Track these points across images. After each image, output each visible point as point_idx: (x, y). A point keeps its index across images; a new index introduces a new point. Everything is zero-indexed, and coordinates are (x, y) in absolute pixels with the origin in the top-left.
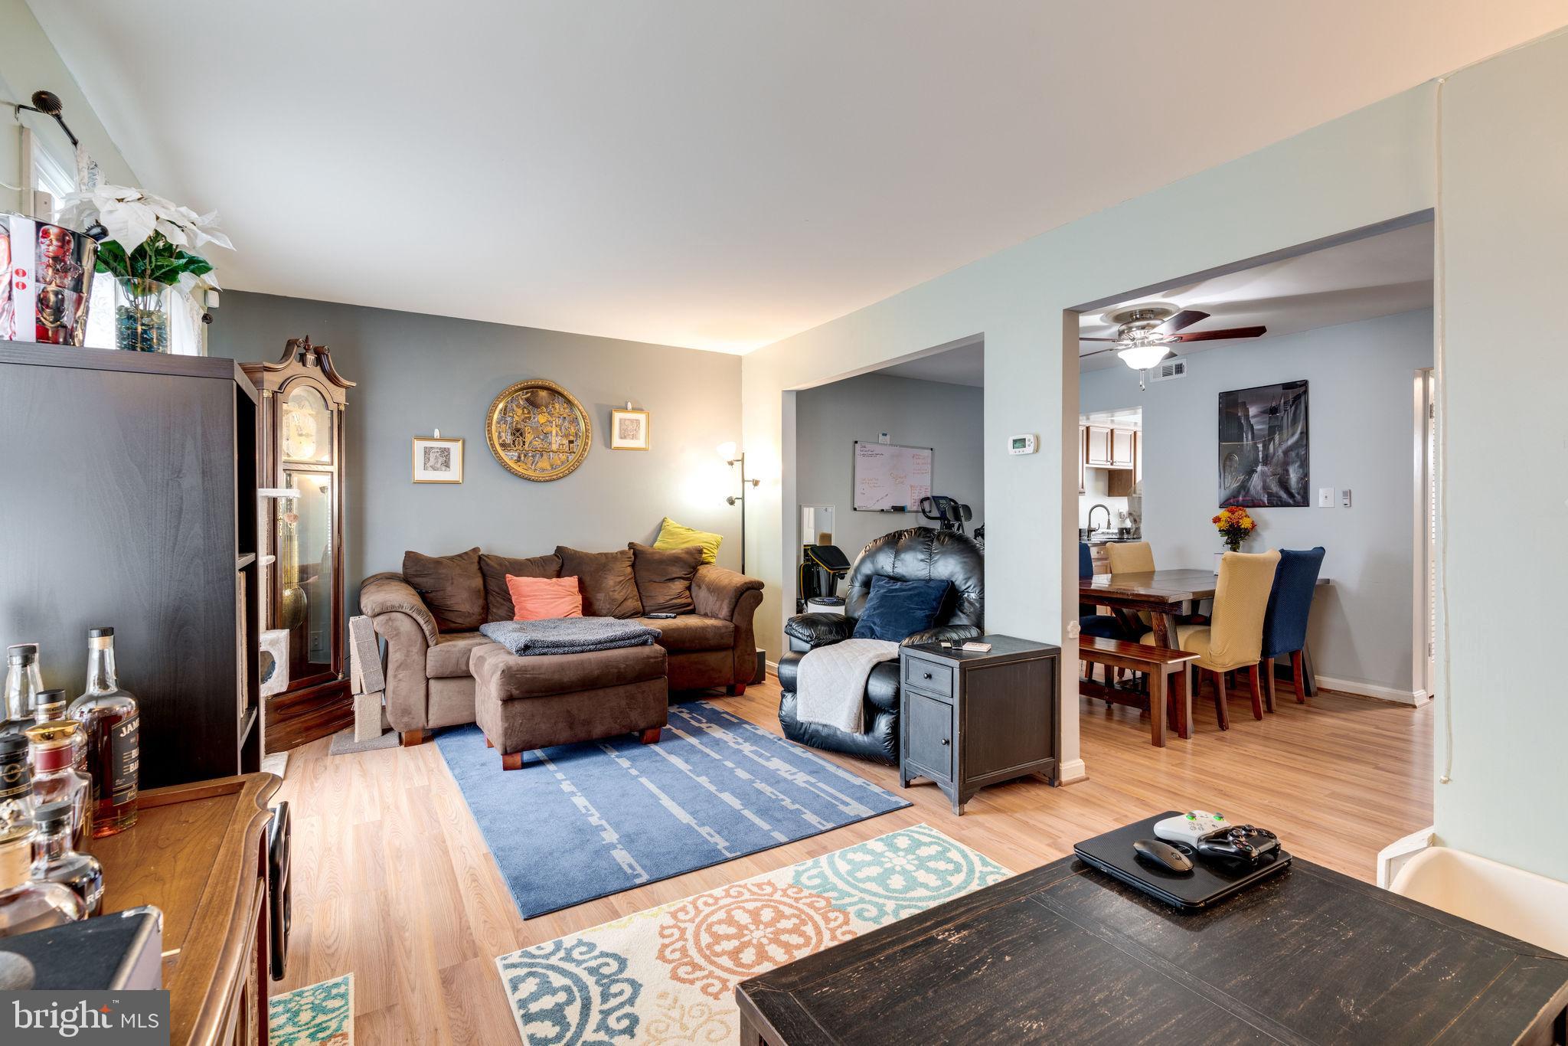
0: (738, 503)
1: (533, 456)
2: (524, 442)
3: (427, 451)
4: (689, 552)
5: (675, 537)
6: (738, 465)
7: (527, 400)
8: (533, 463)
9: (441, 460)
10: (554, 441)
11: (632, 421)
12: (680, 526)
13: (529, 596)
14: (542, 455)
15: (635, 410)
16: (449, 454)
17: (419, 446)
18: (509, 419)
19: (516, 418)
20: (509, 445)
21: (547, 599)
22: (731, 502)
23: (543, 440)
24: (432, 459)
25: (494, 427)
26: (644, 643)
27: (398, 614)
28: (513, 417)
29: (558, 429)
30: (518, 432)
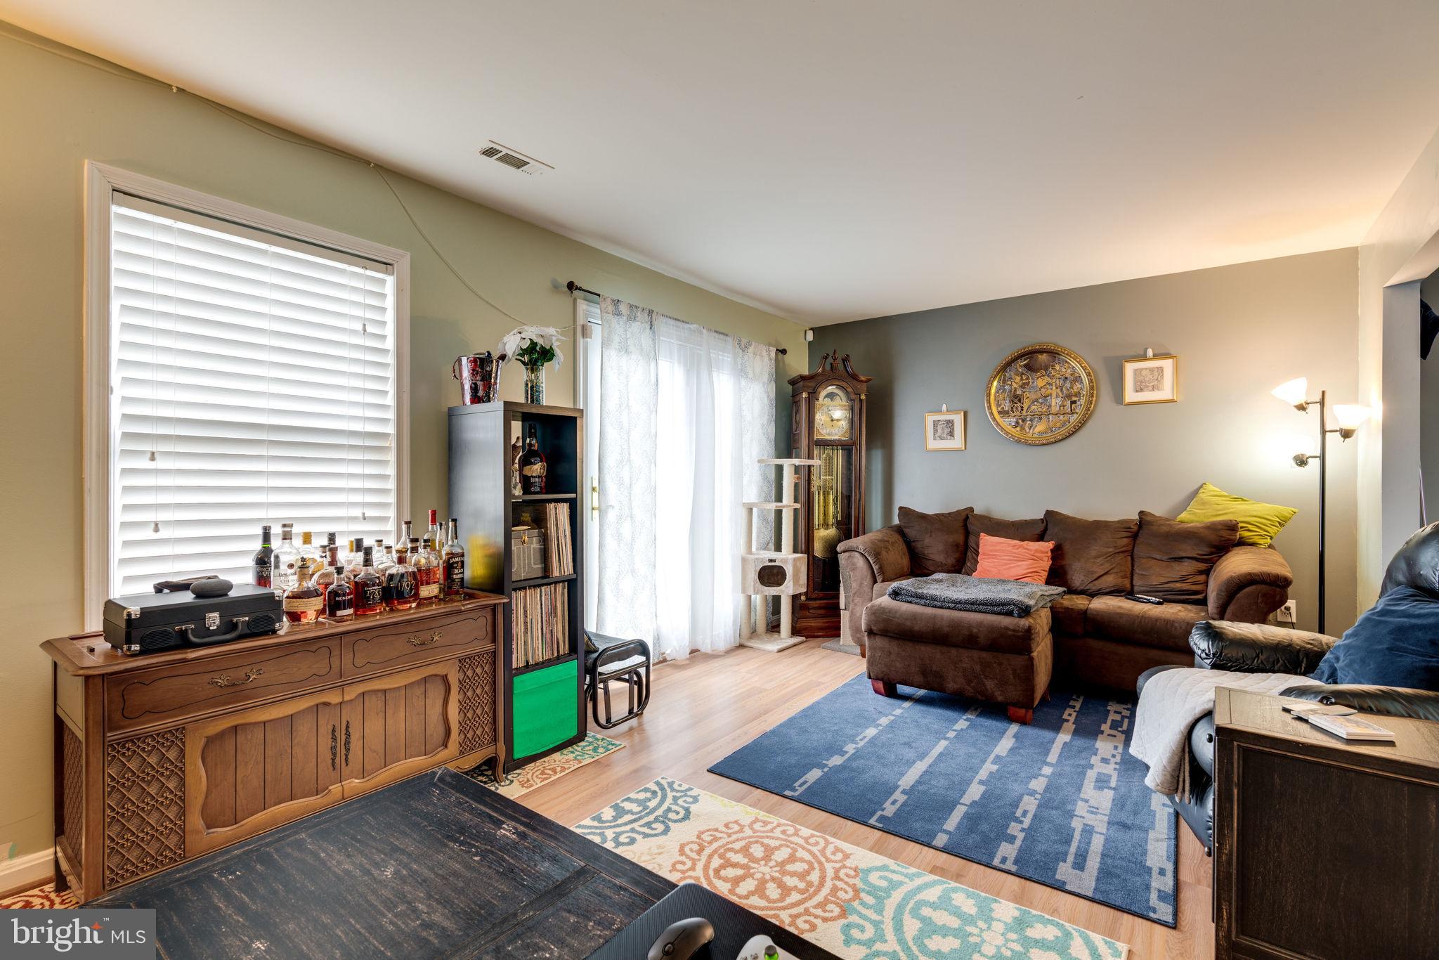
0: (1314, 465)
1: (1031, 420)
2: (1022, 407)
3: (936, 424)
4: (1212, 527)
5: (1207, 507)
6: (1314, 410)
7: (1025, 366)
8: (1031, 427)
9: (947, 430)
10: (1053, 404)
11: (1151, 370)
12: (1226, 494)
13: (989, 555)
14: (1041, 419)
15: (1157, 356)
16: (953, 425)
17: (930, 419)
18: (1007, 387)
19: (1015, 385)
20: (1007, 412)
21: (1004, 560)
22: (1301, 461)
23: (1042, 403)
24: (939, 430)
25: (992, 397)
26: (1010, 614)
27: (856, 553)
28: (1011, 385)
29: (1059, 391)
30: (1016, 399)
